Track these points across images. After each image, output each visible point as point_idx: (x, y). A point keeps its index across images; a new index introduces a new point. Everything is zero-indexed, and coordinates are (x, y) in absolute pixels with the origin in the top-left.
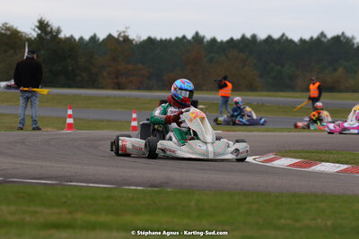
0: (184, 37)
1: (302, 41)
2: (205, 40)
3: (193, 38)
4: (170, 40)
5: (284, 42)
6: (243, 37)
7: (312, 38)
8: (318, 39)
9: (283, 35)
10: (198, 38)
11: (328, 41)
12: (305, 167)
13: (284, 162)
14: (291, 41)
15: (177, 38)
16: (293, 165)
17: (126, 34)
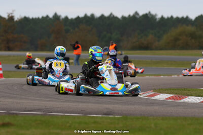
0: (47, 16)
1: (123, 17)
2: (61, 18)
3: (54, 17)
4: (39, 18)
5: (112, 19)
6: (86, 16)
7: (129, 16)
8: (134, 16)
9: (111, 14)
10: (56, 17)
11: (140, 17)
12: (178, 100)
13: (162, 97)
14: (116, 18)
15: (43, 17)
16: (169, 98)
17: (13, 15)
